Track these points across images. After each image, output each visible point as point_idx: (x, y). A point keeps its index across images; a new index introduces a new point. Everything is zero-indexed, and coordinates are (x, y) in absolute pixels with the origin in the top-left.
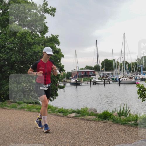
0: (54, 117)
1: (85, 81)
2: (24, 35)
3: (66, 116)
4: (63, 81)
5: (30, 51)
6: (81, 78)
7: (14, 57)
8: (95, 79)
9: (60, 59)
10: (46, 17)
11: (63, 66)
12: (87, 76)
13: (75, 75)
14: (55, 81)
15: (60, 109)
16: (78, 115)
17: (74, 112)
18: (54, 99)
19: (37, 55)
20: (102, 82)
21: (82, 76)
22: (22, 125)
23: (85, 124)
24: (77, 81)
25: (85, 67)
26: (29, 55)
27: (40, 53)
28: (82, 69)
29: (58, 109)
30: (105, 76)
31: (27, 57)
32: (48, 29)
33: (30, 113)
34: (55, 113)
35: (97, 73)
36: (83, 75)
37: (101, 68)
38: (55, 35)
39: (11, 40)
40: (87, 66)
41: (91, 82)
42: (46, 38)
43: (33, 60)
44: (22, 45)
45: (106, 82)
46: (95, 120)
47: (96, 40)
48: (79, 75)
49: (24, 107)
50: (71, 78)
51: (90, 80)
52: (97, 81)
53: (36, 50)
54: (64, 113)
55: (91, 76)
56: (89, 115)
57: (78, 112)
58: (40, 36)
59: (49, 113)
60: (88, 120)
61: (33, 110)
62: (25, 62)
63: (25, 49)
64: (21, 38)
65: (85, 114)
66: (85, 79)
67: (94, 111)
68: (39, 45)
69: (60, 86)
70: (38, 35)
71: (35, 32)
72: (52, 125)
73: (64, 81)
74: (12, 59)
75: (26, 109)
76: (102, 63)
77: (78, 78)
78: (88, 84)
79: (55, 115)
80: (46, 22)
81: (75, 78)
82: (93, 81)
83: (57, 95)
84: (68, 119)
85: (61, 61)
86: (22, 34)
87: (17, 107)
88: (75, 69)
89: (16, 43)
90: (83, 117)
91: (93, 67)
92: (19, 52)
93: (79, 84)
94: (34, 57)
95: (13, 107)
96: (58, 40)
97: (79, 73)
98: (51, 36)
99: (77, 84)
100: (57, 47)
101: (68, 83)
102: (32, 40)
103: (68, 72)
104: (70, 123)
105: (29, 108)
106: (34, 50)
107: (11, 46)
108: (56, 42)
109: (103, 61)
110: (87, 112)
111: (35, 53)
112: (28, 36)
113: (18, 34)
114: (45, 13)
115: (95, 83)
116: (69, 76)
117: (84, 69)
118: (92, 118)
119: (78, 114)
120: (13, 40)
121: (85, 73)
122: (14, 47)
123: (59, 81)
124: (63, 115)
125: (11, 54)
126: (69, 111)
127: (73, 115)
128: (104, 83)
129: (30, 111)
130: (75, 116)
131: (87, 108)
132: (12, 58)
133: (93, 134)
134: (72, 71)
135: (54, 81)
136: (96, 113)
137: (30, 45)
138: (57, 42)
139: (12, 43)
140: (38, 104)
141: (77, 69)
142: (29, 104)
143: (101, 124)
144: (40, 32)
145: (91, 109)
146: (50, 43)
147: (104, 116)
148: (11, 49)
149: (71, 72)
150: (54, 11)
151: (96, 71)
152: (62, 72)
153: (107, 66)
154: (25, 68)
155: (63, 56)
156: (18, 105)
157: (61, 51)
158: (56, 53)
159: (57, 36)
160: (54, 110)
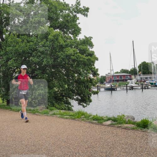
0: (88, 125)
1: (121, 85)
2: (56, 37)
3: (101, 124)
4: (96, 85)
5: (62, 54)
6: (116, 83)
7: (46, 61)
8: (132, 83)
9: (93, 62)
10: (78, 18)
11: (97, 69)
12: (123, 80)
13: (110, 79)
14: (89, 86)
15: (95, 116)
16: (114, 123)
17: (110, 120)
18: (88, 105)
19: (70, 58)
20: (140, 87)
21: (118, 81)
22: (55, 132)
23: (123, 133)
24: (111, 86)
25: (121, 71)
26: (61, 58)
27: (72, 56)
28: (117, 73)
29: (92, 116)
30: (142, 80)
31: (59, 61)
32: (81, 30)
33: (63, 120)
34: (89, 120)
35: (134, 77)
36: (118, 79)
37: (138, 72)
38: (88, 37)
39: (42, 43)
40: (122, 70)
41: (127, 87)
42: (78, 40)
43: (65, 64)
44: (53, 48)
45: (144, 87)
46: (133, 129)
47: (133, 41)
48: (114, 79)
49: (56, 113)
50: (105, 82)
51: (127, 85)
52: (133, 86)
53: (69, 53)
54: (98, 120)
55: (127, 80)
56: (126, 124)
57: (114, 120)
58: (72, 38)
59: (83, 120)
60: (126, 128)
61: (66, 117)
62: (57, 66)
63: (57, 52)
64: (53, 40)
65: (121, 122)
66: (120, 83)
67: (131, 119)
68: (72, 48)
69: (94, 92)
70: (70, 37)
71: (67, 34)
72: (86, 133)
73: (98, 86)
74: (43, 63)
75: (58, 116)
76: (140, 67)
77: (113, 82)
78: (123, 89)
79: (90, 122)
80: (79, 23)
81: (109, 82)
82: (129, 85)
83: (91, 101)
84: (103, 127)
85: (95, 64)
86: (54, 37)
87: (49, 114)
88: (109, 73)
89: (48, 46)
90: (120, 125)
91: (130, 70)
92: (51, 55)
93: (115, 89)
94: (67, 60)
95: (45, 114)
96: (92, 42)
97: (114, 77)
98: (84, 38)
99: (112, 89)
100: (90, 50)
101: (102, 88)
102: (65, 42)
103: (102, 76)
104: (105, 132)
105: (62, 115)
106: (66, 52)
107: (43, 49)
108: (89, 44)
109: (140, 64)
110: (124, 120)
111: (67, 56)
112: (60, 38)
113: (49, 37)
114: (78, 13)
115: (132, 88)
116: (103, 80)
117: (119, 73)
118: (130, 126)
119: (114, 121)
120: (45, 43)
121: (121, 77)
122: (45, 50)
123: (93, 86)
124: (98, 122)
125: (42, 57)
126: (104, 118)
127: (109, 122)
128: (142, 88)
129: (63, 118)
130: (111, 124)
131: (124, 115)
132: (43, 61)
133: (131, 144)
134: (106, 75)
135: (87, 86)
136: (134, 121)
137: (62, 48)
138: (91, 44)
139: (43, 46)
140: (71, 110)
141: (112, 73)
142: (61, 110)
143: (139, 133)
144: (72, 34)
145: (128, 117)
146: (83, 46)
147: (143, 124)
148: (42, 53)
149: (105, 77)
150: (88, 11)
151: (132, 74)
152: (96, 76)
153: (144, 69)
154: (57, 72)
155: (97, 59)
156: (50, 112)
157: (95, 54)
158: (90, 56)
159: (91, 38)
160: (88, 117)
